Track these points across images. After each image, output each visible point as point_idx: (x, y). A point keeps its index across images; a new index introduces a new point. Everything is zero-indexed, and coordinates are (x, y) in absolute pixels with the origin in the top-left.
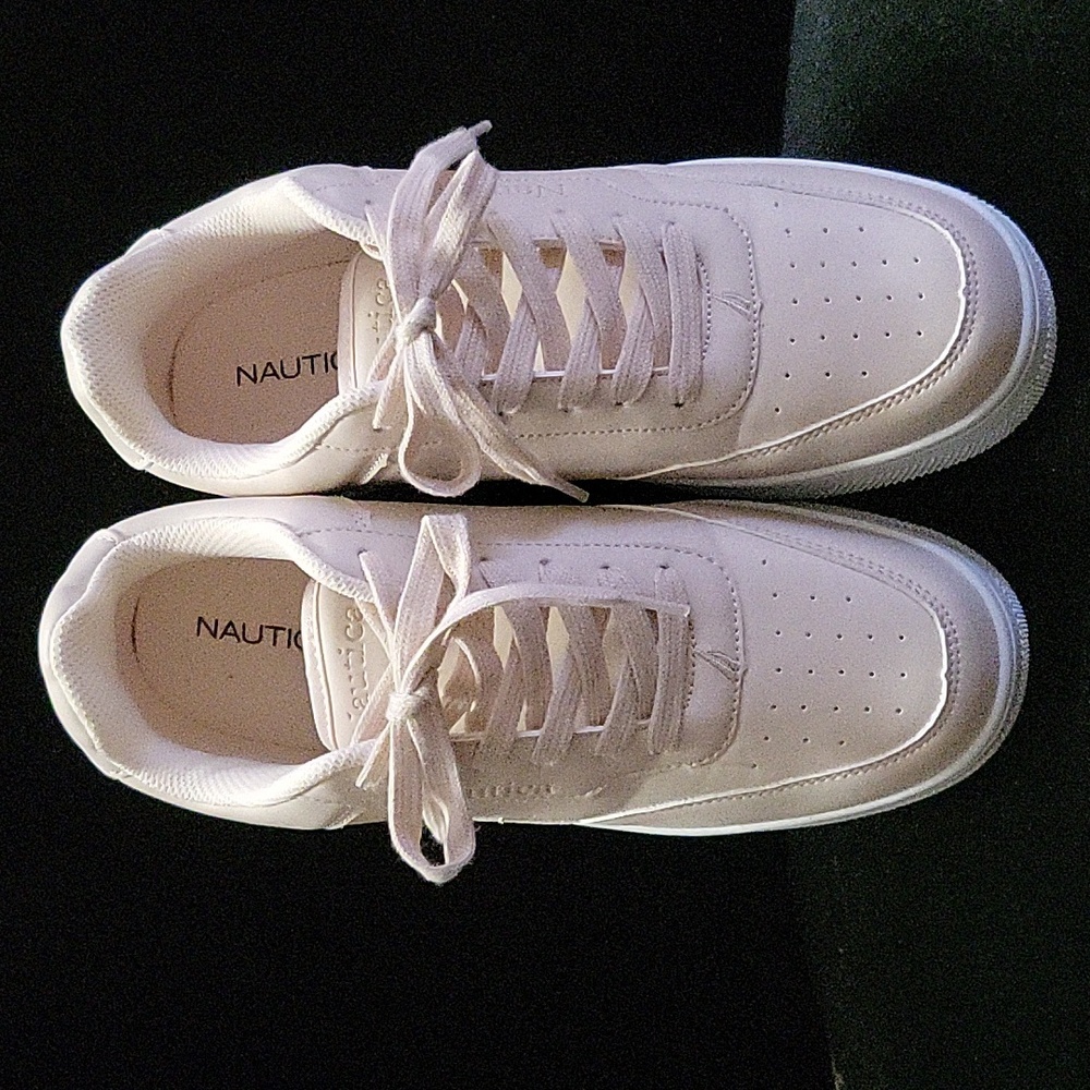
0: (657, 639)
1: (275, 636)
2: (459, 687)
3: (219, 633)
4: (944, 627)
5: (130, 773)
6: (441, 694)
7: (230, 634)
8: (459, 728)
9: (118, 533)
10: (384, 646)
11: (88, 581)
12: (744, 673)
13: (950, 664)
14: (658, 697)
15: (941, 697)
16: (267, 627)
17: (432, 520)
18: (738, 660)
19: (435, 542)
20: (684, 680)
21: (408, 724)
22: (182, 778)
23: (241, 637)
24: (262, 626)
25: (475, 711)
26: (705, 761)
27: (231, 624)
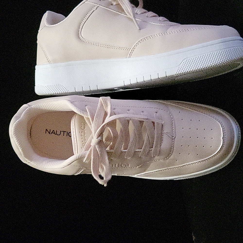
0: (154, 129)
1: (64, 134)
2: (108, 139)
3: (51, 133)
4: (222, 127)
5: (29, 162)
6: (104, 140)
7: (53, 133)
8: (108, 149)
9: (29, 105)
10: (91, 128)
11: (21, 115)
12: (175, 138)
13: (223, 136)
14: (154, 143)
15: (221, 144)
16: (62, 131)
17: (102, 98)
18: (173, 134)
19: (103, 103)
20: (160, 139)
21: (96, 146)
22: (42, 163)
23: (56, 134)
24: (61, 131)
25: (112, 145)
26: (165, 159)
27: (53, 131)
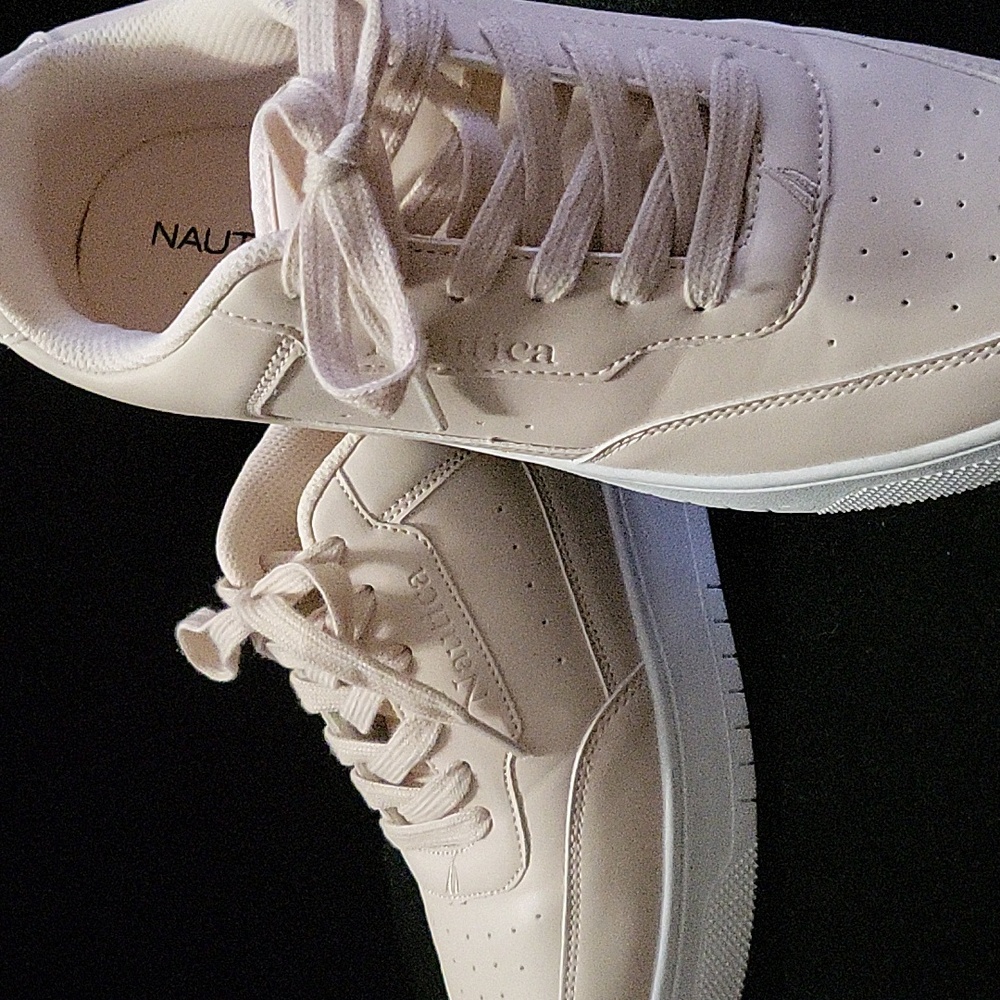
7: (190, 243)
16: (232, 230)
18: (818, 182)
23: (203, 247)
24: (229, 233)
26: (764, 330)
27: (193, 230)
